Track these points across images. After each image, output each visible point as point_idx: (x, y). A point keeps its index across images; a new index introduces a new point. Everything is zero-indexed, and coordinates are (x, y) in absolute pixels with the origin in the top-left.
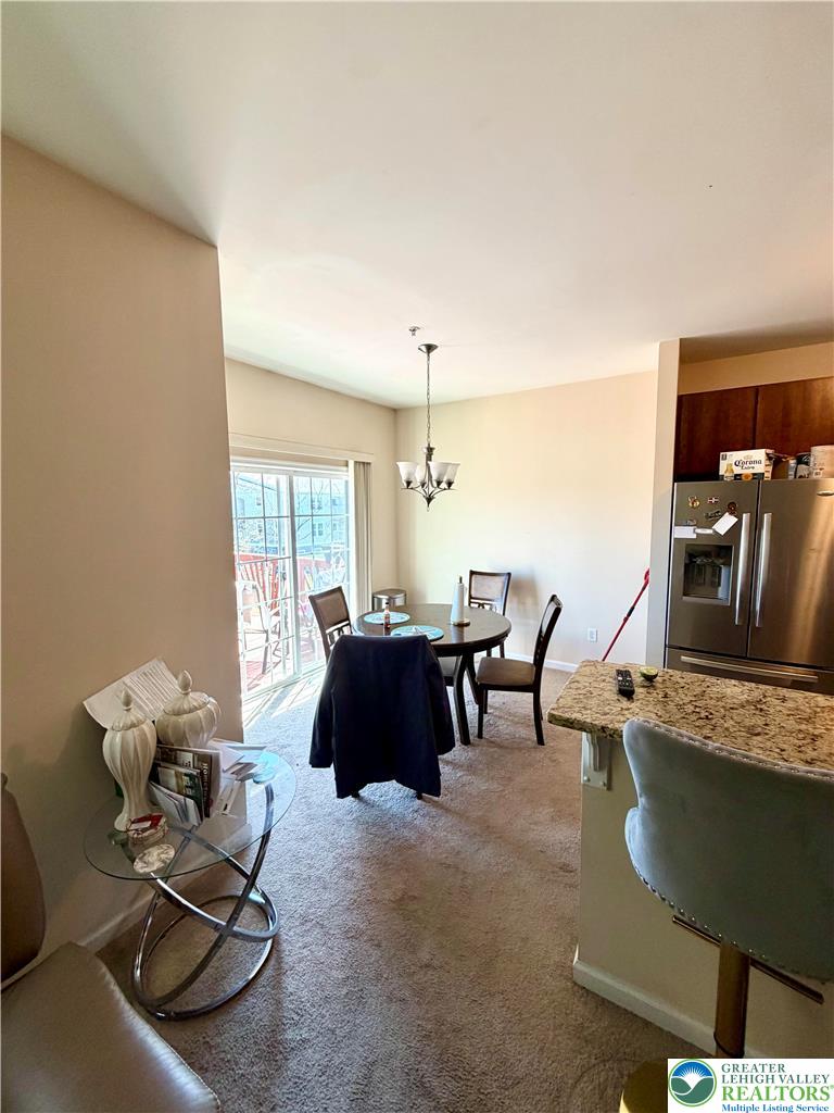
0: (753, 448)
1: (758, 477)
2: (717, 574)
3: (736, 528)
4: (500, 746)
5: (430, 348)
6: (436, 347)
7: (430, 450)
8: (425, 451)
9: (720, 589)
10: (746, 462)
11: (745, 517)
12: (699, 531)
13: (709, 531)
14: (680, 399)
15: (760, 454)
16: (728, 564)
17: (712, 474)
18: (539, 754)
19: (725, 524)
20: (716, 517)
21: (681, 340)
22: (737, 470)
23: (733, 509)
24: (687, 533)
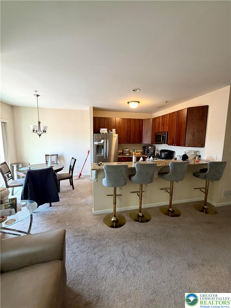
0: (104, 128)
1: (106, 133)
2: (101, 150)
3: (104, 142)
4: (65, 192)
5: (38, 96)
6: (39, 96)
7: (39, 123)
8: (38, 123)
9: (102, 153)
10: (104, 131)
11: (105, 140)
12: (99, 143)
13: (100, 143)
14: (93, 117)
15: (106, 129)
16: (103, 148)
17: (99, 132)
18: (74, 191)
19: (102, 141)
20: (101, 140)
21: (93, 107)
22: (103, 132)
23: (103, 139)
24: (96, 143)
